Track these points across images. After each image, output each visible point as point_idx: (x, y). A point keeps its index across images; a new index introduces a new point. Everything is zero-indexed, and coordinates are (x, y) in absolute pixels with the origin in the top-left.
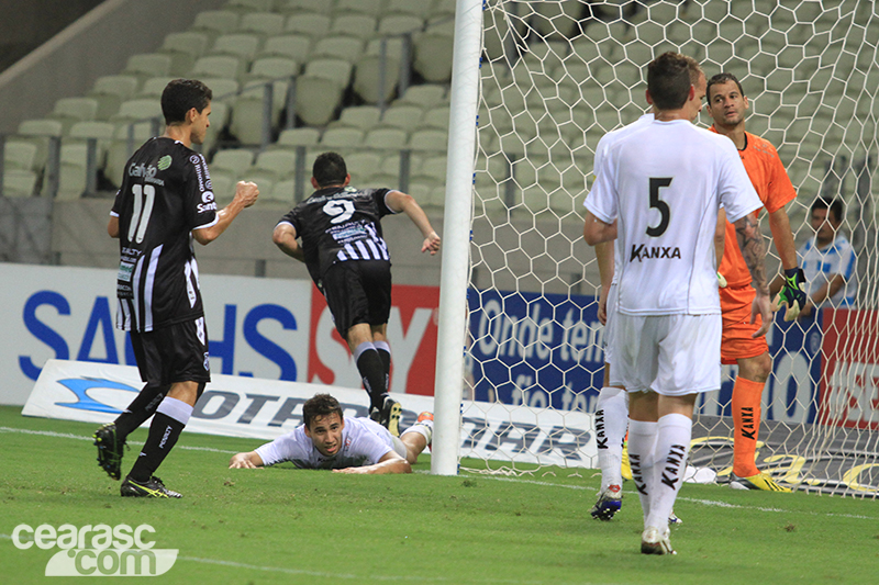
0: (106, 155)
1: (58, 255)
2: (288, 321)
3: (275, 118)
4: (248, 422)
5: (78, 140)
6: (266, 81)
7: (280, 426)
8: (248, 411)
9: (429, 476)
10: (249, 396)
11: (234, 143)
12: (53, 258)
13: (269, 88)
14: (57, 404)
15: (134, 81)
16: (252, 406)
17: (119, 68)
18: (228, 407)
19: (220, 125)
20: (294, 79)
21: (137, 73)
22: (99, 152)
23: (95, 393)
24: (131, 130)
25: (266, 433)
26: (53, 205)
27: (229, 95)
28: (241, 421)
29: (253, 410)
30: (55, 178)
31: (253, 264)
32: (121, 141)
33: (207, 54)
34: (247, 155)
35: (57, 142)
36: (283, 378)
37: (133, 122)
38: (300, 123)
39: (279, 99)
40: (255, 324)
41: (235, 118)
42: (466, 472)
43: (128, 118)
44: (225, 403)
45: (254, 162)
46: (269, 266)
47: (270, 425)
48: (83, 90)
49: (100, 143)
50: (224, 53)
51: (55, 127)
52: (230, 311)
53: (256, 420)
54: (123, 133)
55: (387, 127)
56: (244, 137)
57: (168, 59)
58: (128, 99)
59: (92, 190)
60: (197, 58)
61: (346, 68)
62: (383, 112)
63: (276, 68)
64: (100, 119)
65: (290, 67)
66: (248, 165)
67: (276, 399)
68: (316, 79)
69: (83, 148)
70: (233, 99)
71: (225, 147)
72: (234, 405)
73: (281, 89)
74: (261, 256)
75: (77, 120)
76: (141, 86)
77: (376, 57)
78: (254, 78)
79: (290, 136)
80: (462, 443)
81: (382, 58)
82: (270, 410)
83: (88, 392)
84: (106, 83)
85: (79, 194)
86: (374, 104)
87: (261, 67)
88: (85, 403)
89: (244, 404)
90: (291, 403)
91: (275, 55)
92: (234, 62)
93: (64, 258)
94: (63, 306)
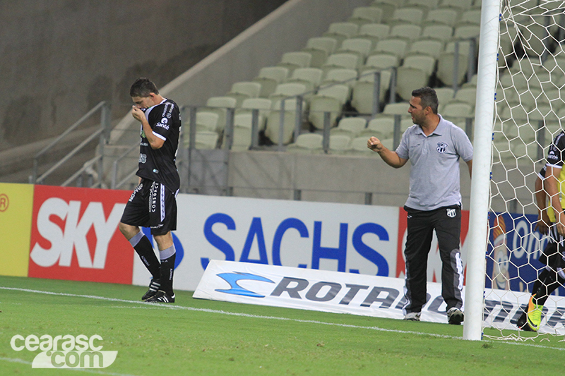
0: (266, 121)
1: (231, 189)
2: (383, 235)
3: (382, 96)
4: (347, 304)
5: (247, 110)
6: (375, 71)
7: (369, 306)
8: (346, 296)
9: (461, 341)
10: (348, 286)
11: (354, 113)
12: (229, 191)
13: (378, 75)
14: (216, 290)
15: (286, 70)
16: (349, 292)
17: (276, 61)
18: (333, 293)
19: (344, 101)
20: (395, 69)
21: (288, 65)
22: (260, 119)
23: (244, 284)
24: (283, 104)
25: (359, 311)
26: (229, 155)
27: (350, 80)
28: (342, 302)
29: (351, 295)
30: (230, 137)
31: (364, 196)
32: (277, 111)
33: (336, 52)
34: (362, 121)
35: (232, 112)
36: (379, 274)
37: (284, 98)
38: (399, 99)
39: (385, 83)
40: (361, 236)
41: (355, 96)
42: (487, 338)
43: (281, 96)
44: (331, 290)
45: (367, 126)
46: (374, 197)
47: (362, 305)
48: (251, 76)
49: (261, 112)
50: (348, 51)
51: (232, 102)
52: (344, 228)
53: (352, 302)
54: (278, 106)
55: (458, 102)
56: (361, 110)
57: (309, 55)
58: (282, 82)
59: (256, 145)
60: (330, 54)
61: (432, 61)
62: (456, 91)
63: (384, 62)
64: (262, 96)
65: (393, 61)
66: (362, 128)
67: (366, 288)
68: (410, 69)
69: (249, 116)
70: (354, 82)
71: (348, 116)
72: (338, 292)
73: (386, 77)
74: (370, 191)
75: (246, 97)
76: (290, 74)
77: (452, 54)
78: (368, 68)
79: (392, 108)
80: (494, 319)
81: (456, 55)
82: (362, 295)
83: (238, 282)
84: (266, 72)
85: (247, 148)
86: (450, 87)
87: (373, 61)
88: (236, 290)
89: (344, 291)
90: (377, 291)
91: (383, 52)
92: (355, 57)
93: (235, 190)
94: (231, 224)
